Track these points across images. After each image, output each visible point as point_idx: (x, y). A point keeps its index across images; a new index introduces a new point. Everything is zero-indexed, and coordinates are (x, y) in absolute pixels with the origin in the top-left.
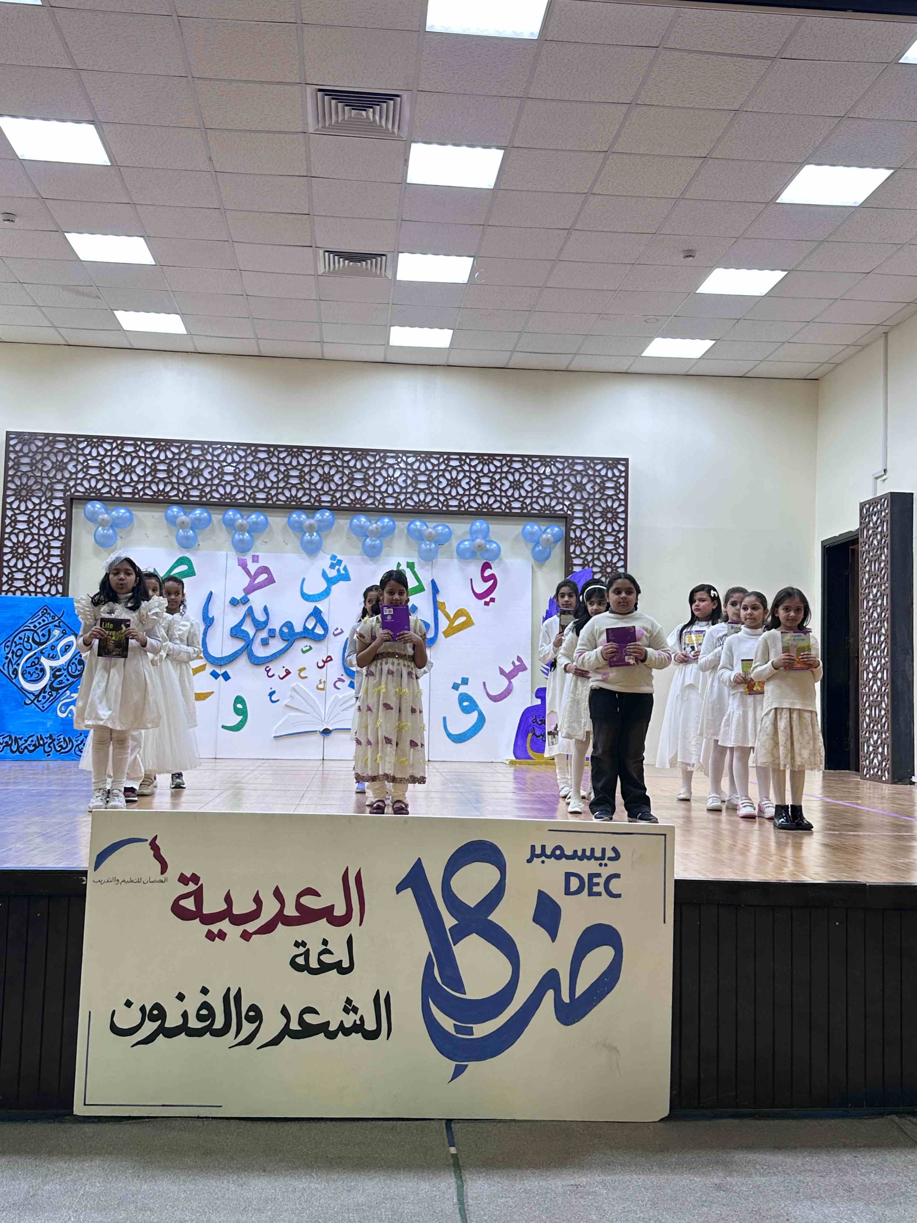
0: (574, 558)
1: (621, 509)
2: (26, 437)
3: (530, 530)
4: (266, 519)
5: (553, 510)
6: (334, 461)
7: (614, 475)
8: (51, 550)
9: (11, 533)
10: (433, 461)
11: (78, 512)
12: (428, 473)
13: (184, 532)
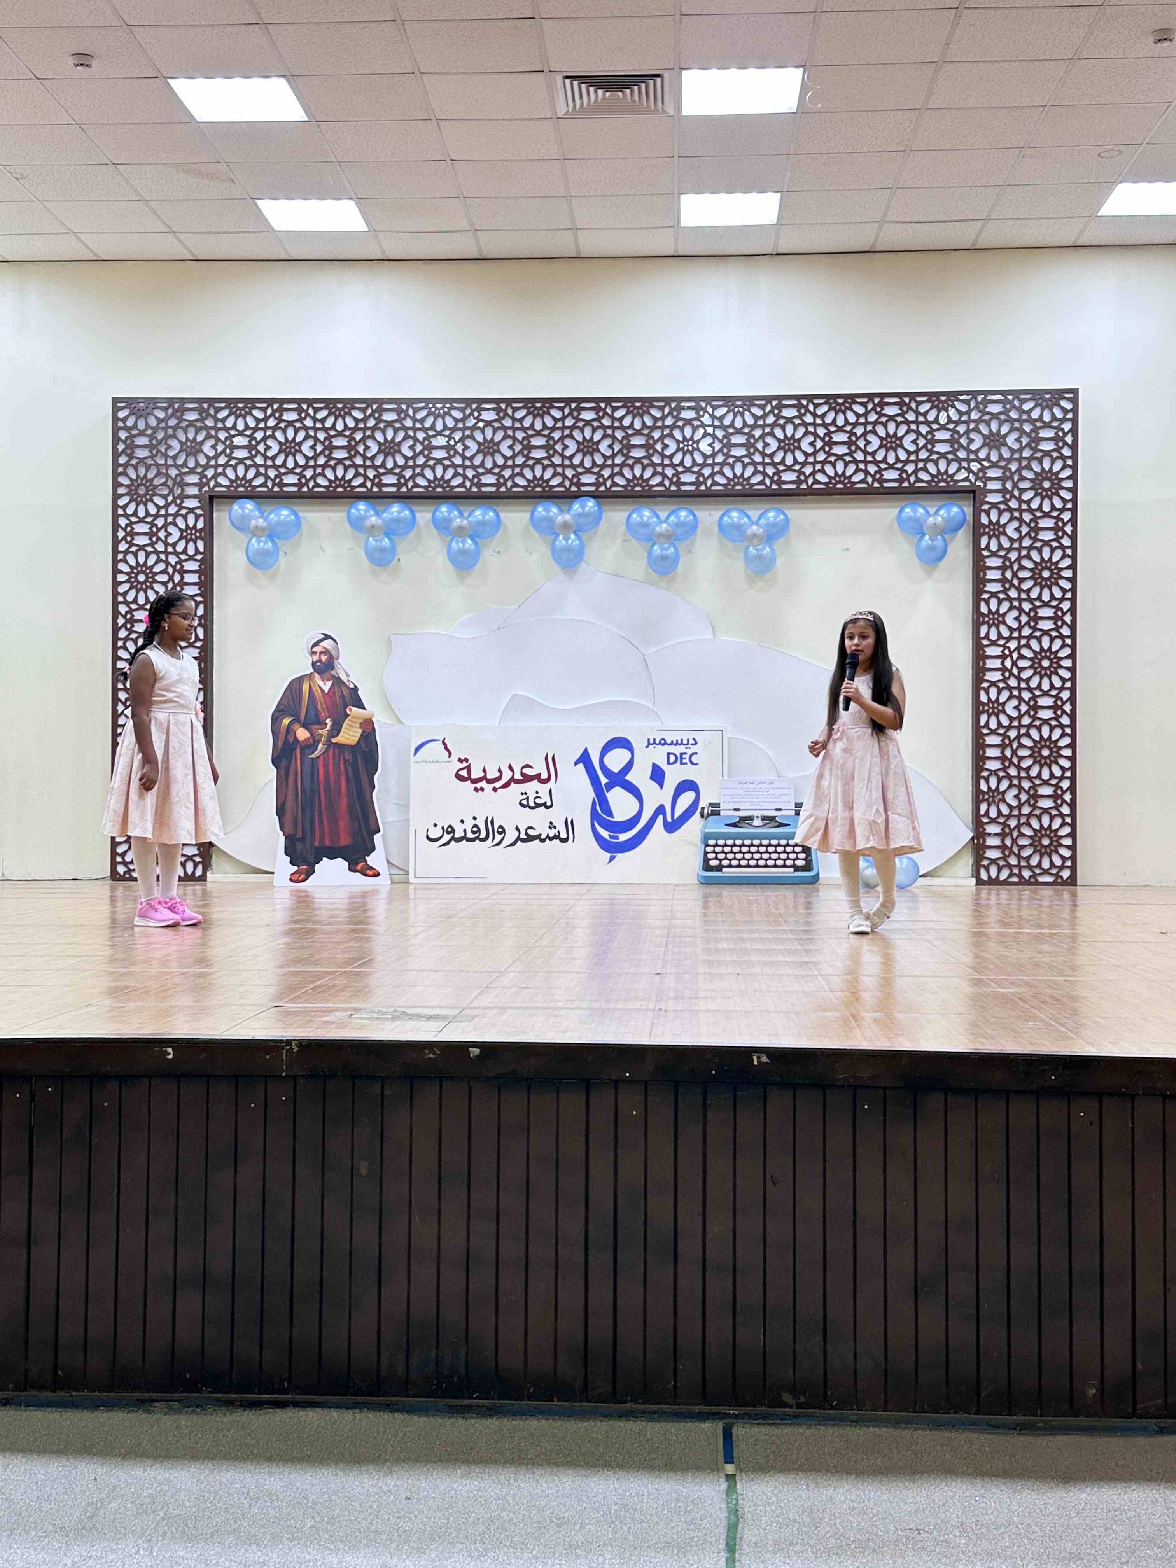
0: (988, 557)
1: (1067, 473)
2: (142, 405)
3: (911, 514)
4: (498, 516)
5: (952, 480)
6: (599, 419)
7: (1054, 418)
8: (185, 575)
9: (126, 552)
10: (755, 410)
11: (221, 516)
12: (746, 430)
13: (376, 541)
